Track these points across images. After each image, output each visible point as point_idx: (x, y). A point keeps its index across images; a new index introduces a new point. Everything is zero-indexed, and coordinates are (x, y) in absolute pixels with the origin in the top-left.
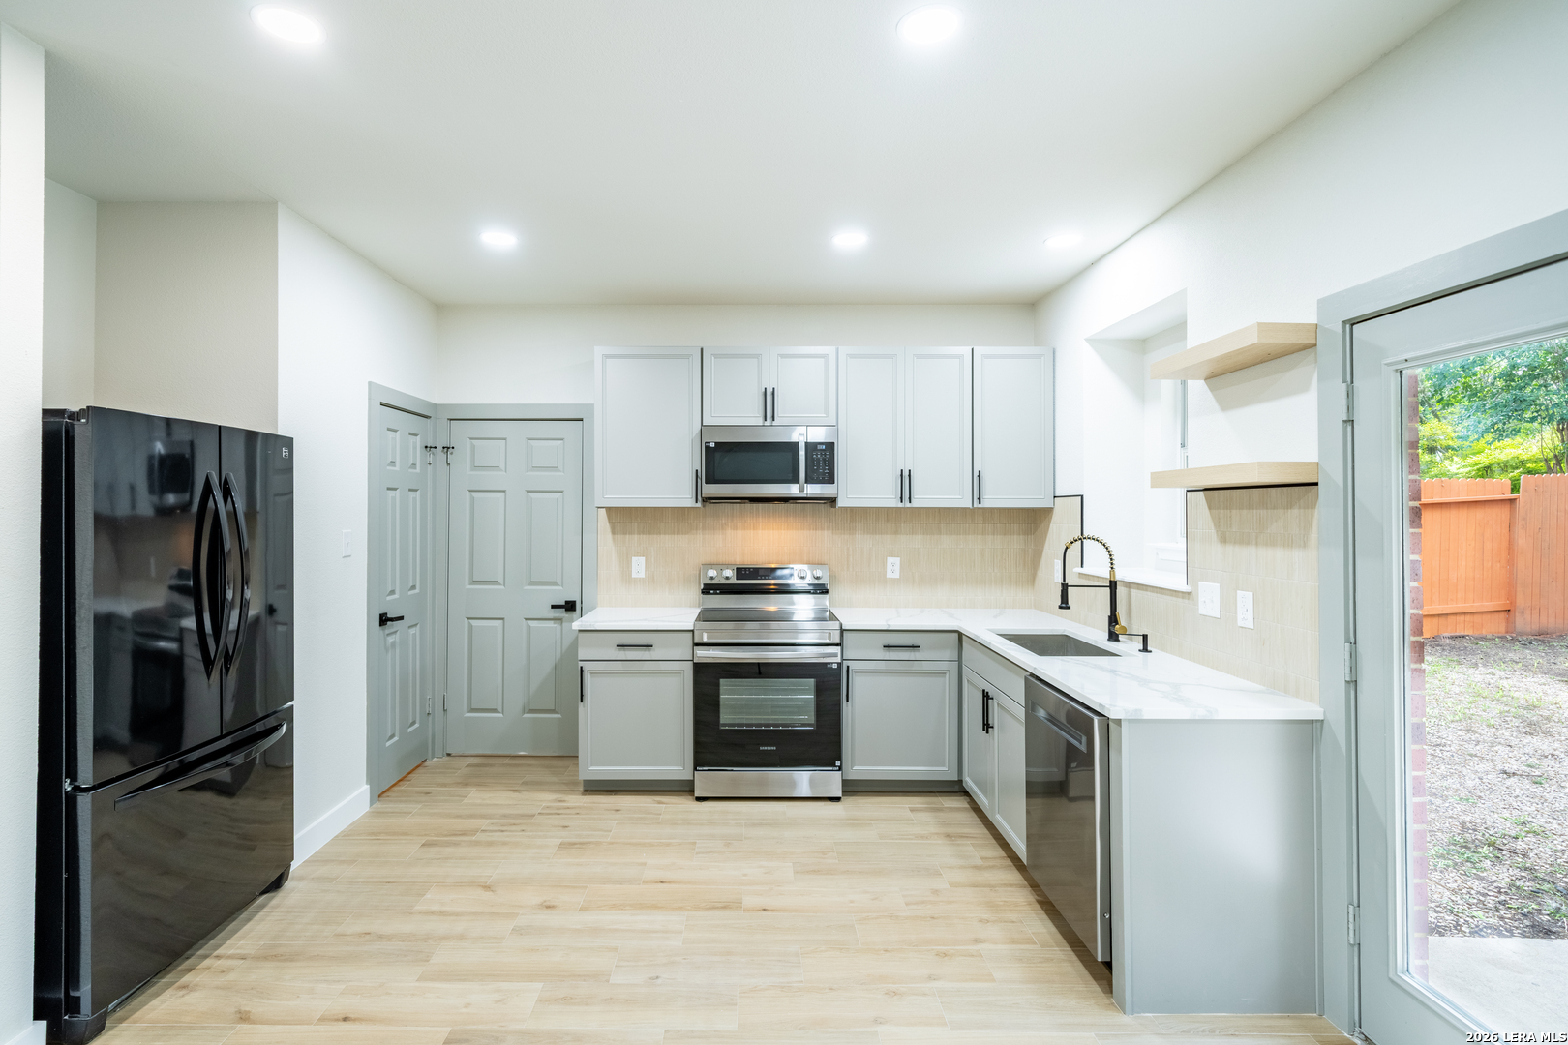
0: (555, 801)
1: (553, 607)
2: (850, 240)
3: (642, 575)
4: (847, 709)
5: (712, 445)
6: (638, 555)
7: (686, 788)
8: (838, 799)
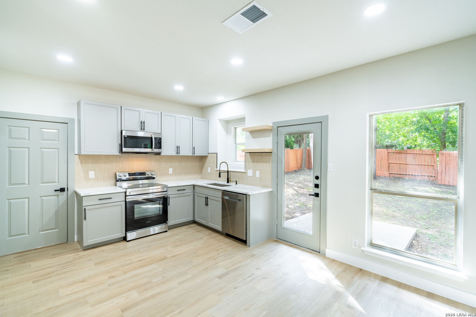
0: (75, 255)
1: (55, 191)
2: (179, 88)
3: (93, 177)
4: (169, 207)
5: (126, 136)
6: (91, 170)
7: (125, 239)
8: (167, 231)
